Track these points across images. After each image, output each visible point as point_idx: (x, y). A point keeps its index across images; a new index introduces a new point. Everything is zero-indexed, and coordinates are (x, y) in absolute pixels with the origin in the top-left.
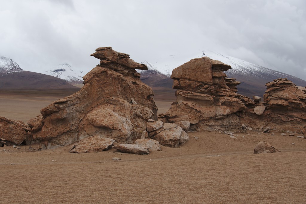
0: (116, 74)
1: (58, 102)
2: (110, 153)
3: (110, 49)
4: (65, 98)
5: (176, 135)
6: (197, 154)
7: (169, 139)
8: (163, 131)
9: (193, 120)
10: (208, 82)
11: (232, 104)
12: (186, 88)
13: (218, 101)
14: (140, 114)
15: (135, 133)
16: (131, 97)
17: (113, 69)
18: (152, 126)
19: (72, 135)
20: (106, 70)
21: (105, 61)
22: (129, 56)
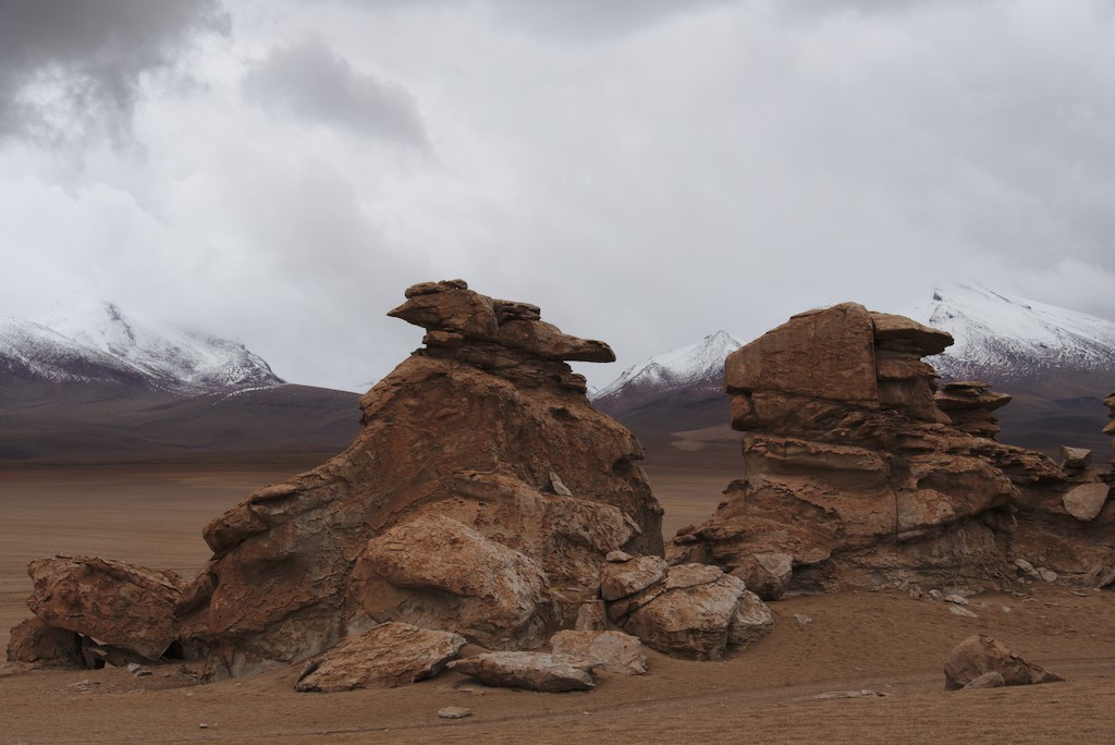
0: (483, 381)
1: (261, 495)
2: (442, 688)
3: (458, 287)
4: (290, 480)
5: (715, 611)
6: (788, 685)
7: (684, 627)
8: (662, 597)
9: (808, 548)
10: (863, 400)
11: (961, 481)
12: (779, 427)
13: (905, 470)
14: (583, 533)
15: (556, 609)
16: (547, 470)
17: (474, 364)
18: (619, 577)
19: (318, 623)
20: (447, 367)
21: (442, 336)
22: (537, 311)
